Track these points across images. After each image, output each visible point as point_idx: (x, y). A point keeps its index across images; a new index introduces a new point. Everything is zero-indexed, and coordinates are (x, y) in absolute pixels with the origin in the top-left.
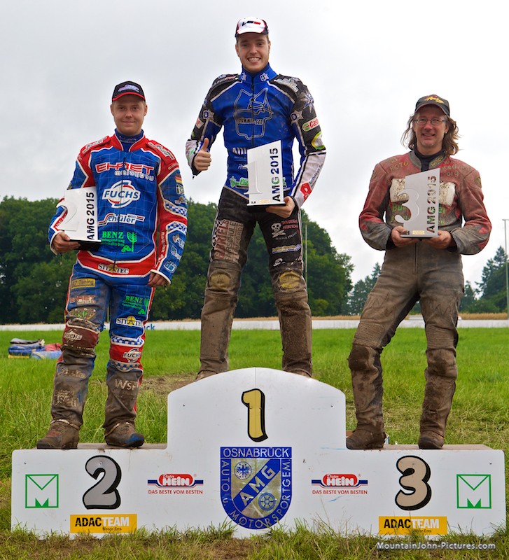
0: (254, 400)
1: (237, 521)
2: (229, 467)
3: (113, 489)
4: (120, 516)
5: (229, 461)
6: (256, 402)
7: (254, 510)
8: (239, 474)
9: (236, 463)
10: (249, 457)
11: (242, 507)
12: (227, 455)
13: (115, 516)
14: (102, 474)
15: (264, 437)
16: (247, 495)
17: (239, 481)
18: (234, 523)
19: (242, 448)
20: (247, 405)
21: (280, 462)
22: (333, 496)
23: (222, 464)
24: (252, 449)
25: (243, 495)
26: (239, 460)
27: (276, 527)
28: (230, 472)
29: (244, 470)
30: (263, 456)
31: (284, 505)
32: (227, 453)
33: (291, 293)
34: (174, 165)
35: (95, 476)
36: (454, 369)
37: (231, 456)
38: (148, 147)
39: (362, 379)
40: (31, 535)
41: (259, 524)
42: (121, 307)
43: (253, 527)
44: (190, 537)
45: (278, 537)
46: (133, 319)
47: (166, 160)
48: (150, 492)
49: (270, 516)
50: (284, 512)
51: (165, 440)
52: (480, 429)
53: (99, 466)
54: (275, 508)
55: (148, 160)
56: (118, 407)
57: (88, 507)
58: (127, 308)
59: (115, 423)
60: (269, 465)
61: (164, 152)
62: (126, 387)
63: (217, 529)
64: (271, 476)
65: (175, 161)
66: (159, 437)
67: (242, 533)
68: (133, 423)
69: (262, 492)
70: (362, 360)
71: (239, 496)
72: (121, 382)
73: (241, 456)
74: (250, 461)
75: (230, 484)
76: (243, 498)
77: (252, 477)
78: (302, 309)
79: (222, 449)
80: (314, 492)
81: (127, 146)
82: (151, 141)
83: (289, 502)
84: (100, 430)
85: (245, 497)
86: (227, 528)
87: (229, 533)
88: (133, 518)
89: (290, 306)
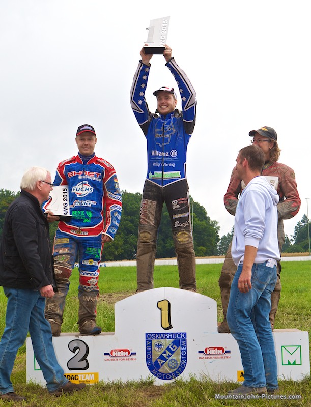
0: (164, 306)
1: (156, 376)
2: (151, 345)
3: (84, 358)
4: (89, 374)
5: (151, 341)
6: (166, 308)
7: (165, 369)
8: (157, 349)
9: (154, 342)
10: (162, 338)
11: (159, 367)
12: (149, 337)
13: (86, 374)
14: (78, 350)
15: (171, 327)
16: (161, 360)
17: (157, 352)
18: (154, 377)
19: (158, 334)
20: (160, 309)
21: (180, 341)
22: (210, 360)
23: (146, 343)
24: (164, 334)
25: (159, 360)
26: (156, 341)
27: (178, 378)
28: (151, 348)
29: (159, 346)
30: (170, 338)
31: (183, 365)
32: (149, 336)
33: (184, 244)
34: (113, 172)
35: (74, 351)
36: (279, 286)
37: (152, 339)
38: (97, 162)
39: (227, 293)
40: (38, 385)
41: (168, 377)
42: (85, 254)
43: (165, 379)
44: (129, 385)
45: (180, 384)
46: (92, 261)
47: (108, 169)
48: (106, 360)
49: (174, 372)
50: (183, 370)
51: (114, 330)
52: (295, 320)
53: (76, 345)
54: (178, 367)
55: (98, 170)
56: (86, 312)
57: (71, 369)
58: (88, 255)
59: (84, 321)
60: (174, 343)
61: (107, 164)
62: (90, 300)
63: (144, 380)
64: (175, 349)
65: (113, 169)
66: (110, 328)
67: (159, 382)
68: (95, 320)
69: (170, 359)
70: (226, 282)
71: (157, 361)
72: (87, 298)
73: (158, 338)
74: (163, 341)
75: (151, 354)
76: (159, 362)
77: (164, 350)
78: (191, 253)
79: (146, 334)
80: (200, 358)
81: (85, 162)
82: (100, 158)
83: (186, 364)
84: (76, 325)
85: (160, 362)
86: (150, 379)
87: (151, 382)
88: (96, 375)
89: (183, 252)
